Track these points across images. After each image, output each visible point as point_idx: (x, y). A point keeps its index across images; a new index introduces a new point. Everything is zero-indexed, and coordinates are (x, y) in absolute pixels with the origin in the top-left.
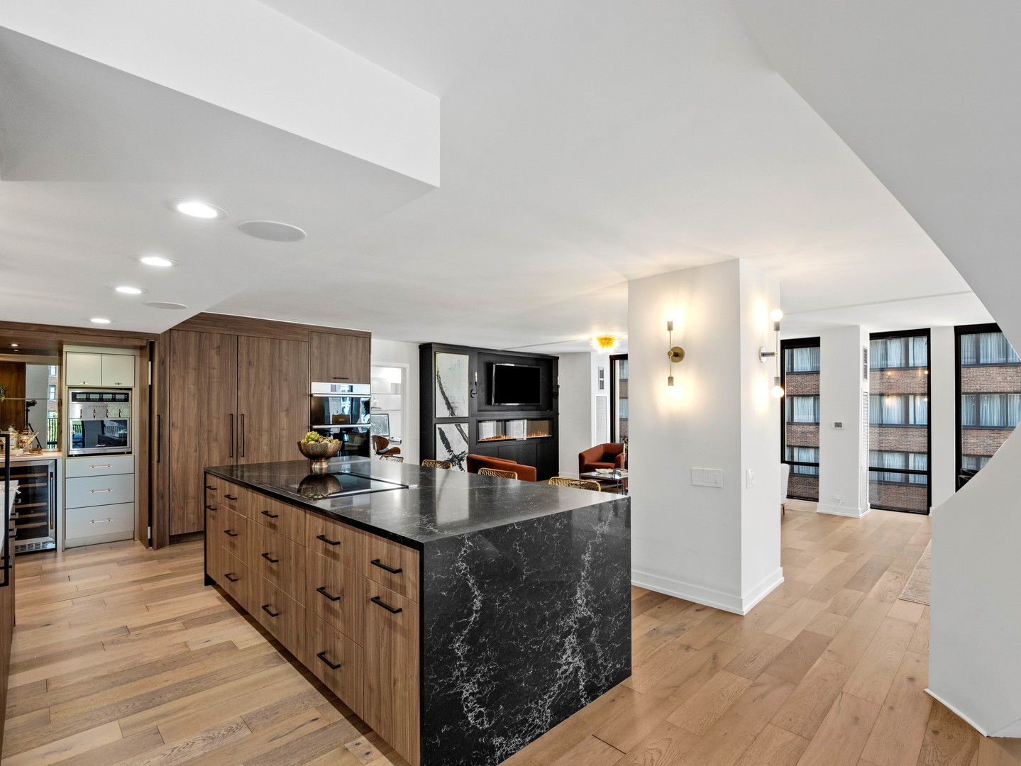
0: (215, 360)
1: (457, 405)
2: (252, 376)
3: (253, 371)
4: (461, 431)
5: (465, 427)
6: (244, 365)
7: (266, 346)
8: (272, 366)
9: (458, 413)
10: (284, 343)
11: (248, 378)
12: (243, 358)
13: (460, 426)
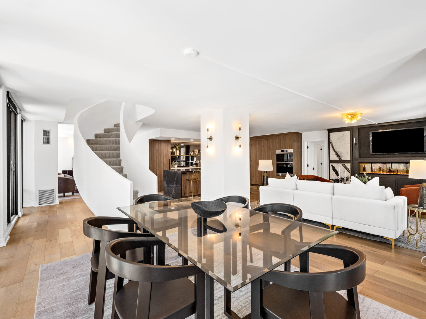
0: (257, 146)
1: (342, 155)
2: (264, 149)
3: (264, 148)
4: (345, 167)
5: (348, 166)
6: (262, 147)
7: (266, 141)
8: (268, 146)
9: (343, 159)
10: (270, 140)
11: (263, 149)
12: (262, 145)
13: (344, 165)
